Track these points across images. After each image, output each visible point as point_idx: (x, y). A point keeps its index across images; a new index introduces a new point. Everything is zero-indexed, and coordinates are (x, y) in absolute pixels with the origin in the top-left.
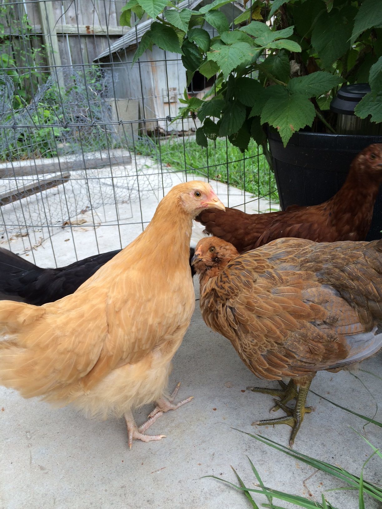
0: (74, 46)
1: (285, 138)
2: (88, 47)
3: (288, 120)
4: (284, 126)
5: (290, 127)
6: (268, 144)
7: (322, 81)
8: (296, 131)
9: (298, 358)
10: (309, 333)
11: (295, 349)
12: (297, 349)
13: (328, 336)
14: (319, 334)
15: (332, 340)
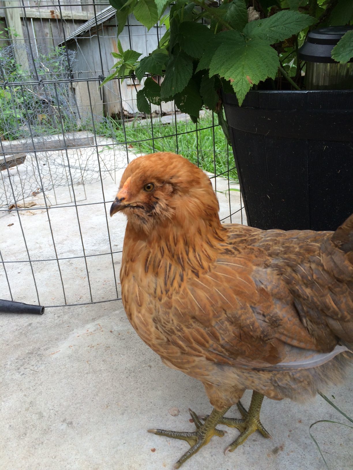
0: (39, 31)
1: (240, 94)
2: (53, 31)
3: (244, 71)
4: (238, 78)
5: (246, 79)
6: (223, 111)
7: (287, 22)
8: (254, 85)
9: (222, 342)
10: (243, 317)
11: (223, 330)
12: (226, 330)
13: (263, 332)
14: (253, 324)
15: (265, 339)
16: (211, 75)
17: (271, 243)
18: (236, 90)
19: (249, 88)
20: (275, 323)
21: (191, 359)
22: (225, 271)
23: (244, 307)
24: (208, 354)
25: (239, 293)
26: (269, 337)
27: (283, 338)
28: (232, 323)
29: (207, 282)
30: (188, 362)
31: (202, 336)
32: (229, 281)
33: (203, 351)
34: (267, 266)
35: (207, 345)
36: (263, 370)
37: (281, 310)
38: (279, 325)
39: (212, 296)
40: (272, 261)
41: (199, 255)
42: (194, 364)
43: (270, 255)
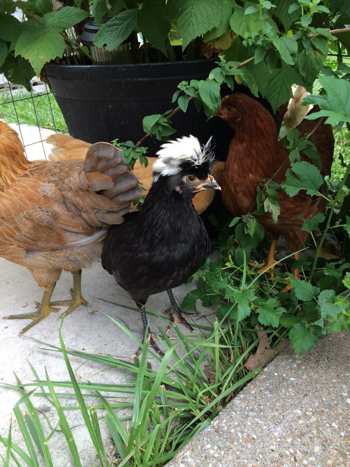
1: (37, 69)
3: (39, 52)
4: (34, 57)
5: (40, 58)
7: (70, 15)
8: (47, 63)
9: (23, 233)
10: (34, 214)
11: (23, 224)
12: (25, 224)
13: (48, 222)
14: (41, 218)
15: (51, 227)
16: (16, 56)
17: (52, 168)
18: (33, 67)
19: (43, 65)
20: (55, 216)
21: (7, 247)
22: (22, 187)
23: (34, 208)
24: (18, 243)
25: (31, 199)
26: (53, 225)
27: (63, 227)
28: (28, 219)
29: (10, 194)
30: (6, 250)
31: (10, 229)
32: (24, 192)
33: (14, 241)
34: (50, 182)
35: (15, 236)
36: (57, 250)
37: (58, 207)
38: (58, 217)
39: (13, 202)
40: (53, 179)
41: (5, 178)
42: (10, 251)
43: (52, 175)
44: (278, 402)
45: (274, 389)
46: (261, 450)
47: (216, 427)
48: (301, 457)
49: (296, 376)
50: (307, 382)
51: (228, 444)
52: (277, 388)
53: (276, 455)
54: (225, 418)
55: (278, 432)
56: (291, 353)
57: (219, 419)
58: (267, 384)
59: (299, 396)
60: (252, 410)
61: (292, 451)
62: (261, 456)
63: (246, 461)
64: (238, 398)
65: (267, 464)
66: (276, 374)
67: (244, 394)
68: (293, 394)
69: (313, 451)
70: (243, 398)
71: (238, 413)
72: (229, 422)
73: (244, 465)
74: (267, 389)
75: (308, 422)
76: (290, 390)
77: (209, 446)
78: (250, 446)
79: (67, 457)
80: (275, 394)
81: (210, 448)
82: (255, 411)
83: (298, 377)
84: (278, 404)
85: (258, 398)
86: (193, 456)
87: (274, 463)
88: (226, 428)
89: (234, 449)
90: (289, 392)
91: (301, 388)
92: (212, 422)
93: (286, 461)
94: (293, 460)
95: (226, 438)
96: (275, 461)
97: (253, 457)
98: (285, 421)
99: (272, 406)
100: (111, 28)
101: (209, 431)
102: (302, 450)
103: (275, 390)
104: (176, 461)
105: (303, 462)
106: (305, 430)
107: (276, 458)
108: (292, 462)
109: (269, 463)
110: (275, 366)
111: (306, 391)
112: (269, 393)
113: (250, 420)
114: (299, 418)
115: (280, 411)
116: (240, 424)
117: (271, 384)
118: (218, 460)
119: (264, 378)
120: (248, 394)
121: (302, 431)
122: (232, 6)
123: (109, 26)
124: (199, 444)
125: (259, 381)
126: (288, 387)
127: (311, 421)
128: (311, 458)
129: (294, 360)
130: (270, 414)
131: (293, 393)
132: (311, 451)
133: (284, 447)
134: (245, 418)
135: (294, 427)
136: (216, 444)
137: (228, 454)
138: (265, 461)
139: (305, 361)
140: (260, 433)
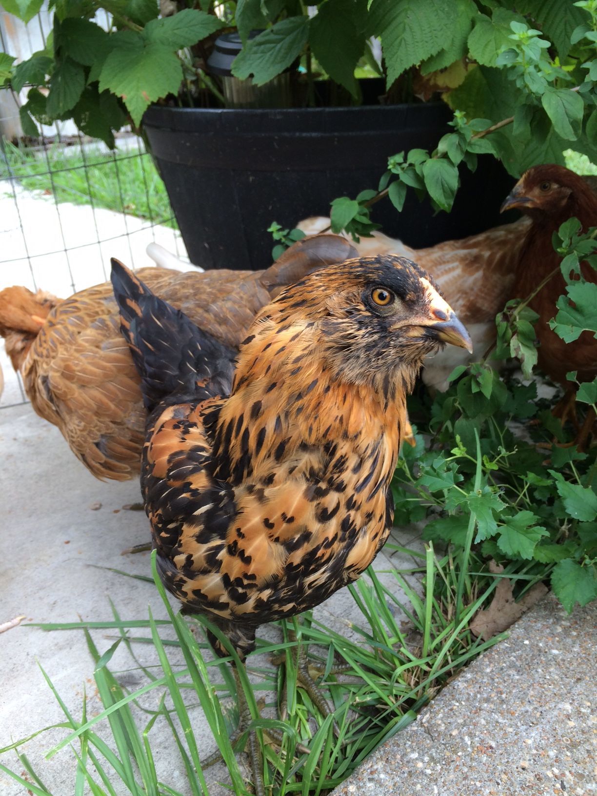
1: (135, 113)
3: (139, 85)
4: (132, 93)
5: (142, 95)
7: (192, 23)
16: (101, 89)
18: (130, 109)
19: (147, 107)
44: (531, 689)
45: (525, 667)
46: (504, 768)
47: (426, 725)
48: (572, 783)
49: (562, 647)
50: (581, 658)
51: (448, 754)
52: (529, 666)
53: (530, 777)
54: (442, 711)
55: (532, 739)
56: (552, 608)
57: (431, 712)
58: (512, 658)
59: (568, 680)
60: (487, 700)
61: (556, 771)
62: (504, 777)
63: (478, 784)
64: (462, 679)
65: (515, 791)
66: (527, 642)
67: (472, 672)
68: (556, 677)
69: (592, 774)
70: (471, 679)
71: (463, 703)
72: (448, 717)
73: (476, 790)
74: (512, 666)
75: (584, 725)
76: (552, 669)
77: (414, 755)
78: (485, 758)
79: (173, 761)
80: (525, 676)
81: (417, 759)
82: (492, 702)
83: (565, 648)
84: (532, 693)
85: (496, 680)
86: (388, 769)
87: (526, 790)
88: (443, 727)
89: (458, 763)
90: (550, 673)
91: (571, 668)
92: (419, 717)
93: (546, 788)
94: (558, 786)
95: (444, 744)
96: (528, 786)
97: (491, 777)
98: (544, 721)
99: (521, 695)
100: (262, 47)
101: (414, 731)
102: (573, 771)
103: (526, 669)
104: (360, 777)
105: (577, 791)
106: (580, 737)
107: (529, 782)
108: (557, 789)
109: (517, 789)
110: (524, 628)
111: (580, 672)
112: (515, 673)
113: (484, 716)
114: (568, 717)
115: (536, 705)
116: (468, 721)
117: (519, 658)
118: (431, 779)
119: (507, 647)
120: (479, 674)
121: (573, 739)
122: (471, 15)
123: (260, 44)
124: (398, 751)
125: (498, 653)
126: (547, 665)
127: (590, 723)
128: (590, 785)
129: (557, 620)
130: (519, 709)
131: (558, 675)
132: (590, 773)
133: (544, 765)
134: (475, 713)
135: (559, 731)
136: (427, 752)
137: (448, 771)
138: (512, 784)
139: (576, 623)
140: (502, 739)
